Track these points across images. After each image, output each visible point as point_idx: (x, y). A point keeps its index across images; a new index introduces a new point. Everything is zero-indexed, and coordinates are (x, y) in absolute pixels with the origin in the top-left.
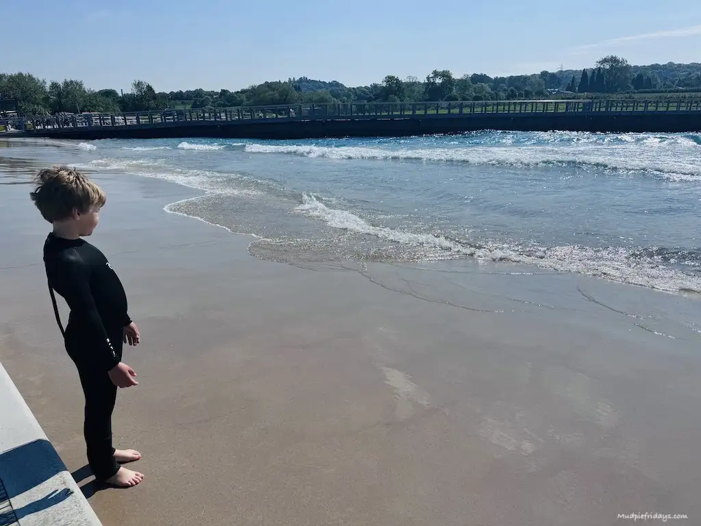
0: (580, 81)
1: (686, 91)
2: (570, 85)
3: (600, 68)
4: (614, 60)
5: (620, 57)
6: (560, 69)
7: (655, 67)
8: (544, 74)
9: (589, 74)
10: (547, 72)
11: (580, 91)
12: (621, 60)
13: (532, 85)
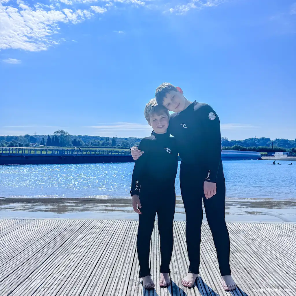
0: (47, 140)
1: (95, 147)
2: (42, 142)
3: (56, 135)
4: (62, 132)
5: (65, 131)
6: (35, 134)
7: (80, 137)
8: (27, 136)
9: (51, 138)
10: (28, 135)
11: (48, 145)
12: (65, 132)
13: (21, 141)
